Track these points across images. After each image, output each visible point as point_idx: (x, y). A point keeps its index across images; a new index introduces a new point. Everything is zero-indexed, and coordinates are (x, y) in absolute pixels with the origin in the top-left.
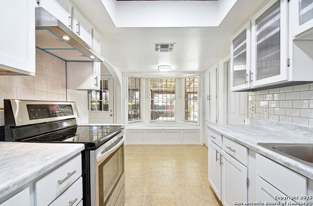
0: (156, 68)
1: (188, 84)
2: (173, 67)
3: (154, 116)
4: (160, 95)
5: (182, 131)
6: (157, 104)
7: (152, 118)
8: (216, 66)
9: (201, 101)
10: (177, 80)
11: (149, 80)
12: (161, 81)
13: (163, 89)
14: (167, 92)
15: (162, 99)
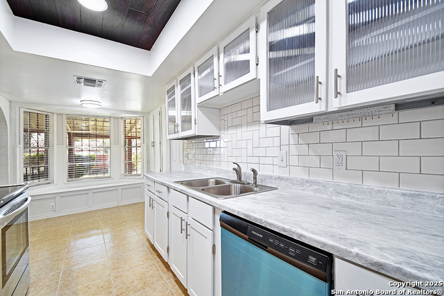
0: (77, 101)
1: (128, 126)
2: (106, 104)
3: (75, 172)
4: (86, 141)
5: (119, 189)
6: (80, 153)
7: (70, 176)
8: (159, 109)
9: (145, 148)
10: (112, 120)
11: (65, 117)
12: (87, 120)
13: (91, 132)
14: (97, 136)
15: (87, 147)
